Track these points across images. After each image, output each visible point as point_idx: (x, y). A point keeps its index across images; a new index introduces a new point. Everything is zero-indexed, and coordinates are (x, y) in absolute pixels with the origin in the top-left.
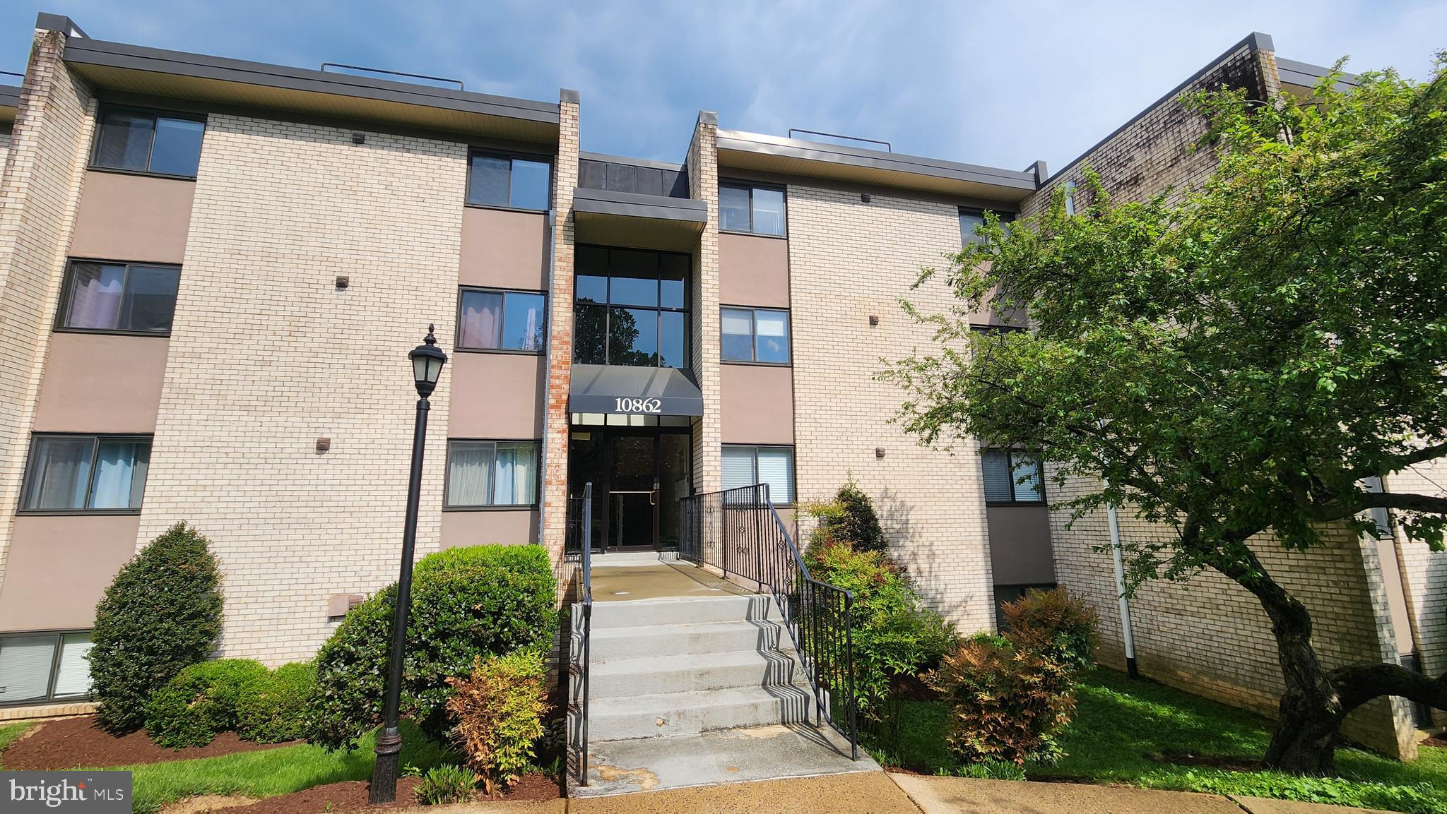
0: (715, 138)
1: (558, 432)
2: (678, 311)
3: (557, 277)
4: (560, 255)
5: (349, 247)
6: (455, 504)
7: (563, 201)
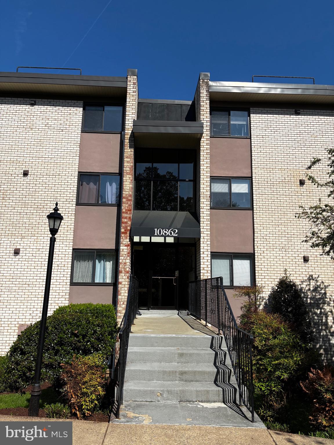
0: (209, 87)
1: (126, 246)
2: (190, 181)
3: (125, 167)
4: (127, 155)
5: (28, 156)
6: (76, 281)
7: (128, 127)
